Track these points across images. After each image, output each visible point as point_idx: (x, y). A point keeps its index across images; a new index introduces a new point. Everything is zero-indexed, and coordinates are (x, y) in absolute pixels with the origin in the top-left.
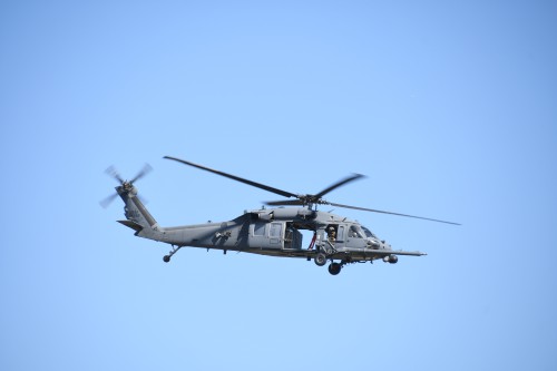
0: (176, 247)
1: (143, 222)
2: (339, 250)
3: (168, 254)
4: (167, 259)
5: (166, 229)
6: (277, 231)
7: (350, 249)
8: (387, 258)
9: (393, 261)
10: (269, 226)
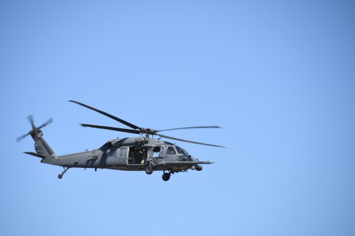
0: (66, 168)
1: (46, 154)
2: (160, 163)
3: (61, 173)
4: (60, 177)
5: (60, 157)
6: (124, 153)
7: (167, 162)
8: (194, 167)
9: (199, 169)
10: (118, 150)
